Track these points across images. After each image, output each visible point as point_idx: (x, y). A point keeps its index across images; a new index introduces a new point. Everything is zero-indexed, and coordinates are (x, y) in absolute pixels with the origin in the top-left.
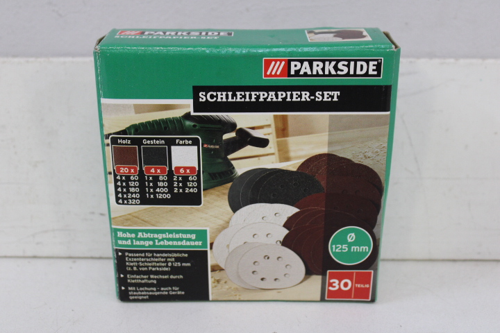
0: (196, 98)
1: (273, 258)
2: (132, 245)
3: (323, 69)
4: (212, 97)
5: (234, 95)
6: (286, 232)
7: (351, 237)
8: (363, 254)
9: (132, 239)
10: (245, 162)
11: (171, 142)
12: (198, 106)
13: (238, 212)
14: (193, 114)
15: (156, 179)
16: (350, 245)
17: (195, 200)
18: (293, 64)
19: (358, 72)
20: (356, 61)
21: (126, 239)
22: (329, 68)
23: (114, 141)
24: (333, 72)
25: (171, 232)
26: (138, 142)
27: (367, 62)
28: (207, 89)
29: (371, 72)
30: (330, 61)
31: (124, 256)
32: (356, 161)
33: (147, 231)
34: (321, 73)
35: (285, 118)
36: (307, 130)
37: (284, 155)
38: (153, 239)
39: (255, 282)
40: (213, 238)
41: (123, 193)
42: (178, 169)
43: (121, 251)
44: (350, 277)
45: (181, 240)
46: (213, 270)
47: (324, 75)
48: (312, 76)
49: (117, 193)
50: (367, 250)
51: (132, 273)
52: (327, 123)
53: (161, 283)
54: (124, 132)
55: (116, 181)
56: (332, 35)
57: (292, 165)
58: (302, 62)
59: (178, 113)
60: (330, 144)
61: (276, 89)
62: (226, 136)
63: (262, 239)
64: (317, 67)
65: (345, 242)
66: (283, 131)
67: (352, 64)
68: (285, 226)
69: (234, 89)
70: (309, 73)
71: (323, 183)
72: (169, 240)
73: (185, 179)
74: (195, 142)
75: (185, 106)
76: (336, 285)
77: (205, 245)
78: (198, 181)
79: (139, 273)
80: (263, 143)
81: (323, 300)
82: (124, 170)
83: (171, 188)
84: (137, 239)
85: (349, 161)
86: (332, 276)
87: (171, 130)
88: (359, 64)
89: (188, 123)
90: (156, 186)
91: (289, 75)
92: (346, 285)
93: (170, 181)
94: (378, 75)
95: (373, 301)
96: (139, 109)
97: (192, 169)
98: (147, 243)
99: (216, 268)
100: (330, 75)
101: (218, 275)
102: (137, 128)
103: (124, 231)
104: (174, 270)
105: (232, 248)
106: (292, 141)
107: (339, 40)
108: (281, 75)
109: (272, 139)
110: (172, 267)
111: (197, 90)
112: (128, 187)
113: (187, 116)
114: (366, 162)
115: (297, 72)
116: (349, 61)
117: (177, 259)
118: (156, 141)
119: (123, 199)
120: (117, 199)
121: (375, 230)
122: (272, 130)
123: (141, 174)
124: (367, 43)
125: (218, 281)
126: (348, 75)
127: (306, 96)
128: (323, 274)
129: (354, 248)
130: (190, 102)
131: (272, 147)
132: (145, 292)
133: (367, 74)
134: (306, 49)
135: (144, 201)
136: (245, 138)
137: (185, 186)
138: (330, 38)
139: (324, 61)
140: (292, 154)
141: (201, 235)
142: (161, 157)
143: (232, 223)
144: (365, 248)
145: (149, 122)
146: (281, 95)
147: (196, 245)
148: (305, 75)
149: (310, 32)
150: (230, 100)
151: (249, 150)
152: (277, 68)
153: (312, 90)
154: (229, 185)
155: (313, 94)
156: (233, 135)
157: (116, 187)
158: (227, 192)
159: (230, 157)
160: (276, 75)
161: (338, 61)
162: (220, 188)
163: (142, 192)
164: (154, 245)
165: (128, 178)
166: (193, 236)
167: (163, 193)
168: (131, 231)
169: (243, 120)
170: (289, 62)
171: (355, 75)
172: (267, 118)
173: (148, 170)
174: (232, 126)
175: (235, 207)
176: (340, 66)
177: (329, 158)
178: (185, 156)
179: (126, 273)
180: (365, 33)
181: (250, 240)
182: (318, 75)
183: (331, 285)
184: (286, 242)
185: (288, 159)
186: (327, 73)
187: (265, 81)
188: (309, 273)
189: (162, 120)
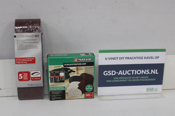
0: (64, 65)
1: (76, 91)
2: (53, 90)
6: (78, 86)
7: (89, 87)
8: (91, 89)
9: (53, 89)
10: (71, 75)
11: (60, 72)
12: (64, 66)
14: (63, 67)
15: (57, 78)
16: (89, 88)
17: (63, 81)
21: (52, 89)
22: (84, 60)
23: (50, 72)
24: (85, 60)
25: (59, 87)
26: (54, 72)
27: (90, 58)
28: (66, 63)
31: (51, 92)
32: (89, 74)
33: (55, 87)
35: (78, 68)
36: (81, 69)
37: (78, 73)
38: (56, 89)
39: (74, 95)
40: (66, 88)
41: (52, 81)
42: (61, 76)
43: (51, 91)
44: (89, 94)
45: (61, 88)
46: (66, 94)
49: (51, 81)
50: (92, 89)
51: (53, 95)
52: (84, 68)
53: (58, 97)
54: (52, 71)
55: (50, 79)
56: (84, 54)
57: (79, 75)
58: (80, 59)
59: (61, 67)
60: (85, 71)
61: (76, 63)
62: (69, 71)
63: (74, 88)
64: (83, 60)
65: (88, 88)
66: (77, 70)
68: (78, 85)
69: (70, 63)
71: (84, 78)
72: (59, 89)
73: (62, 78)
74: (64, 72)
75: (62, 66)
76: (87, 95)
77: (65, 89)
78: (64, 78)
79: (54, 95)
80: (74, 72)
81: (85, 98)
82: (52, 77)
83: (60, 80)
84: (54, 89)
85: (88, 74)
86: (86, 94)
87: (60, 70)
89: (63, 69)
90: (57, 79)
92: (89, 95)
93: (60, 78)
95: (93, 98)
96: (55, 67)
97: (63, 76)
98: (55, 89)
99: (67, 93)
101: (67, 94)
102: (54, 70)
103: (51, 87)
104: (60, 94)
105: (70, 89)
106: (79, 71)
107: (86, 55)
108: (77, 61)
109: (76, 71)
110: (59, 93)
111: (64, 64)
112: (52, 80)
113: (62, 68)
114: (91, 74)
115: (79, 61)
117: (60, 92)
118: (57, 72)
119: (52, 82)
120: (51, 82)
121: (93, 85)
122: (76, 69)
123: (55, 78)
124: (90, 56)
125: (67, 96)
126: (87, 61)
127: (81, 64)
128: (85, 93)
129: (90, 88)
130: (63, 66)
131: (76, 72)
132: (54, 98)
133: (90, 60)
134: (81, 57)
135: (55, 82)
136: (72, 71)
137: (62, 79)
138: (84, 55)
139: (83, 59)
140: (79, 73)
141: (64, 87)
142: (58, 74)
143: (70, 85)
144: (91, 88)
145: (56, 69)
146: (77, 64)
147: (63, 89)
148: (81, 61)
149: (81, 54)
151: (72, 73)
152: (76, 60)
153: (82, 63)
154: (69, 79)
155: (82, 64)
156: (70, 70)
157: (51, 80)
158: (69, 80)
162: (68, 79)
163: (55, 81)
164: (56, 90)
165: (53, 78)
166: (63, 88)
167: (58, 81)
168: (53, 87)
169: (71, 68)
170: (78, 59)
171: (88, 61)
172: (75, 68)
173: (56, 77)
174: (69, 69)
175: (70, 82)
176: (86, 59)
177: (85, 74)
178: (62, 74)
179: (51, 95)
180: (90, 54)
181: (73, 88)
182: (83, 61)
183: (86, 95)
184: (78, 88)
185: (78, 74)
187: (75, 62)
188: (82, 93)
189: (57, 69)
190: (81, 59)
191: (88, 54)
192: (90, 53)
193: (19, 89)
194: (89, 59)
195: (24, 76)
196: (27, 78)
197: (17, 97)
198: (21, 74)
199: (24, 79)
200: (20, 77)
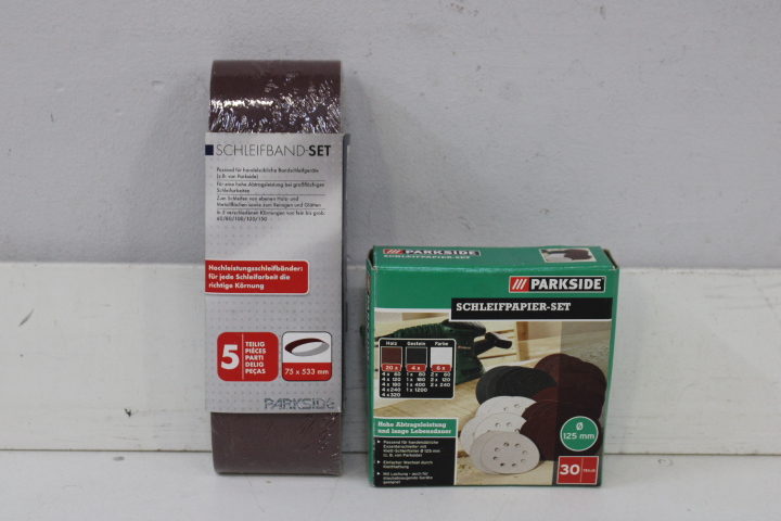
0: (454, 308)
1: (512, 445)
2: (390, 434)
3: (558, 285)
4: (467, 307)
5: (485, 306)
6: (524, 421)
7: (580, 426)
8: (590, 441)
9: (390, 428)
11: (431, 344)
13: (484, 404)
14: (450, 320)
15: (416, 375)
16: (579, 433)
17: (447, 393)
18: (533, 281)
19: (586, 287)
20: (584, 279)
21: (385, 428)
22: (563, 284)
23: (383, 343)
24: (566, 287)
25: (425, 421)
27: (593, 279)
28: (463, 301)
29: (596, 288)
30: (563, 279)
31: (382, 444)
32: (584, 360)
33: (404, 421)
34: (555, 288)
35: (526, 324)
36: (544, 334)
37: (524, 355)
38: (409, 428)
39: (495, 467)
40: (461, 427)
41: (386, 387)
42: (435, 366)
43: (380, 439)
44: (578, 462)
45: (433, 428)
46: (459, 456)
47: (558, 290)
48: (548, 290)
49: (381, 387)
50: (593, 437)
51: (389, 459)
53: (413, 469)
54: (392, 336)
55: (381, 377)
56: (562, 255)
57: (530, 364)
58: (540, 279)
59: (438, 320)
60: (562, 345)
61: (519, 301)
62: (477, 339)
63: (503, 428)
64: (553, 282)
65: (574, 430)
66: (523, 334)
67: (581, 281)
68: (524, 416)
69: (485, 301)
70: (546, 288)
71: (556, 379)
72: (423, 428)
73: (441, 375)
74: (451, 344)
75: (445, 314)
76: (567, 470)
77: (453, 433)
78: (452, 377)
79: (394, 459)
80: (507, 345)
81: (554, 484)
82: (389, 368)
83: (428, 383)
84: (395, 428)
86: (563, 462)
87: (431, 334)
88: (586, 281)
89: (446, 328)
90: (415, 381)
91: (530, 290)
92: (575, 470)
93: (428, 377)
94: (602, 290)
95: (599, 485)
96: (406, 317)
97: (447, 367)
98: (403, 432)
99: (463, 455)
100: (563, 289)
101: (463, 461)
102: (403, 333)
103: (384, 421)
104: (426, 457)
105: (477, 435)
106: (531, 343)
107: (569, 260)
108: (524, 290)
109: (515, 342)
110: (424, 453)
111: (455, 301)
112: (391, 382)
113: (446, 323)
114: (592, 361)
115: (537, 288)
116: (578, 279)
117: (429, 447)
118: (419, 343)
119: (386, 393)
120: (381, 392)
122: (515, 334)
123: (403, 371)
124: (592, 263)
125: (463, 467)
126: (577, 289)
127: (543, 306)
128: (555, 460)
129: (582, 436)
130: (449, 311)
131: (514, 349)
132: (397, 477)
133: (592, 289)
135: (404, 394)
136: (493, 341)
137: (440, 381)
138: (560, 258)
139: (558, 279)
140: (531, 354)
141: (451, 424)
142: (421, 356)
143: (479, 413)
144: (591, 436)
145: (413, 328)
147: (445, 433)
148: (543, 289)
149: (544, 251)
150: (481, 309)
151: (495, 351)
152: (520, 284)
154: (477, 380)
155: (549, 304)
156: (483, 338)
157: (381, 382)
158: (475, 386)
159: (479, 356)
160: (519, 290)
161: (570, 279)
162: (470, 383)
163: (403, 387)
164: (409, 434)
165: (392, 375)
166: (444, 426)
167: (421, 387)
168: (390, 421)
169: (491, 326)
170: (530, 280)
171: (583, 290)
172: (511, 324)
173: (410, 367)
174: (482, 331)
175: (481, 399)
176: (571, 282)
177: (561, 357)
178: (442, 356)
179: (382, 459)
180: (590, 254)
181: (493, 428)
182: (553, 290)
183: (562, 469)
184: (524, 431)
185: (527, 358)
186: (560, 288)
187: (511, 293)
188: (543, 458)
190: (544, 281)
191: (584, 255)
192: (590, 248)
193: (219, 420)
194: (588, 284)
195: (249, 354)
196: (261, 364)
197: (209, 459)
198: (235, 347)
199: (247, 371)
200: (229, 360)
